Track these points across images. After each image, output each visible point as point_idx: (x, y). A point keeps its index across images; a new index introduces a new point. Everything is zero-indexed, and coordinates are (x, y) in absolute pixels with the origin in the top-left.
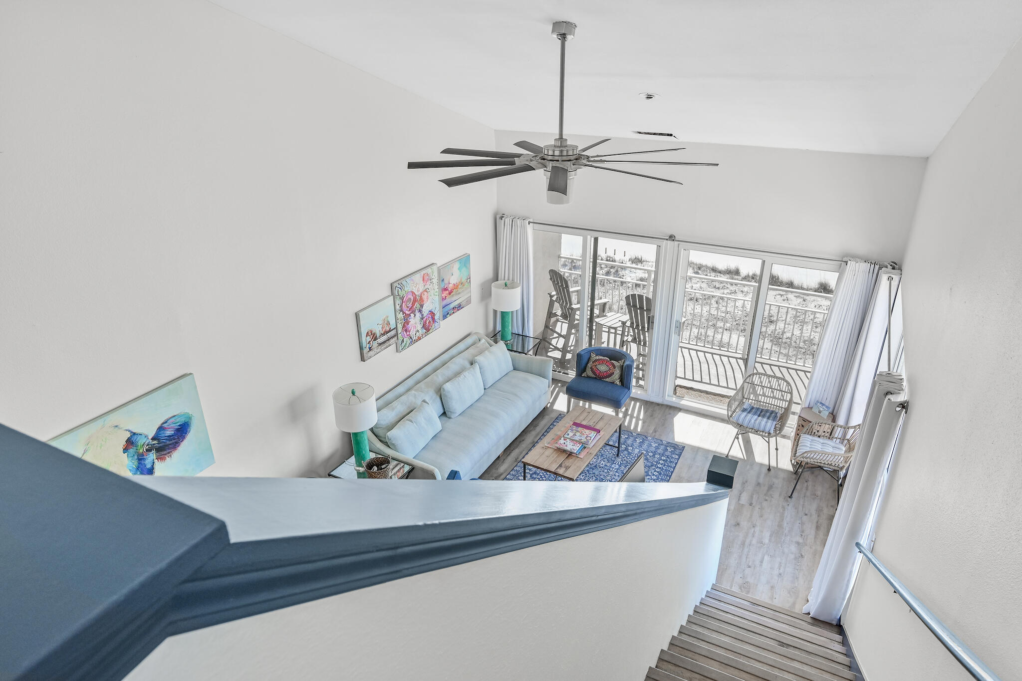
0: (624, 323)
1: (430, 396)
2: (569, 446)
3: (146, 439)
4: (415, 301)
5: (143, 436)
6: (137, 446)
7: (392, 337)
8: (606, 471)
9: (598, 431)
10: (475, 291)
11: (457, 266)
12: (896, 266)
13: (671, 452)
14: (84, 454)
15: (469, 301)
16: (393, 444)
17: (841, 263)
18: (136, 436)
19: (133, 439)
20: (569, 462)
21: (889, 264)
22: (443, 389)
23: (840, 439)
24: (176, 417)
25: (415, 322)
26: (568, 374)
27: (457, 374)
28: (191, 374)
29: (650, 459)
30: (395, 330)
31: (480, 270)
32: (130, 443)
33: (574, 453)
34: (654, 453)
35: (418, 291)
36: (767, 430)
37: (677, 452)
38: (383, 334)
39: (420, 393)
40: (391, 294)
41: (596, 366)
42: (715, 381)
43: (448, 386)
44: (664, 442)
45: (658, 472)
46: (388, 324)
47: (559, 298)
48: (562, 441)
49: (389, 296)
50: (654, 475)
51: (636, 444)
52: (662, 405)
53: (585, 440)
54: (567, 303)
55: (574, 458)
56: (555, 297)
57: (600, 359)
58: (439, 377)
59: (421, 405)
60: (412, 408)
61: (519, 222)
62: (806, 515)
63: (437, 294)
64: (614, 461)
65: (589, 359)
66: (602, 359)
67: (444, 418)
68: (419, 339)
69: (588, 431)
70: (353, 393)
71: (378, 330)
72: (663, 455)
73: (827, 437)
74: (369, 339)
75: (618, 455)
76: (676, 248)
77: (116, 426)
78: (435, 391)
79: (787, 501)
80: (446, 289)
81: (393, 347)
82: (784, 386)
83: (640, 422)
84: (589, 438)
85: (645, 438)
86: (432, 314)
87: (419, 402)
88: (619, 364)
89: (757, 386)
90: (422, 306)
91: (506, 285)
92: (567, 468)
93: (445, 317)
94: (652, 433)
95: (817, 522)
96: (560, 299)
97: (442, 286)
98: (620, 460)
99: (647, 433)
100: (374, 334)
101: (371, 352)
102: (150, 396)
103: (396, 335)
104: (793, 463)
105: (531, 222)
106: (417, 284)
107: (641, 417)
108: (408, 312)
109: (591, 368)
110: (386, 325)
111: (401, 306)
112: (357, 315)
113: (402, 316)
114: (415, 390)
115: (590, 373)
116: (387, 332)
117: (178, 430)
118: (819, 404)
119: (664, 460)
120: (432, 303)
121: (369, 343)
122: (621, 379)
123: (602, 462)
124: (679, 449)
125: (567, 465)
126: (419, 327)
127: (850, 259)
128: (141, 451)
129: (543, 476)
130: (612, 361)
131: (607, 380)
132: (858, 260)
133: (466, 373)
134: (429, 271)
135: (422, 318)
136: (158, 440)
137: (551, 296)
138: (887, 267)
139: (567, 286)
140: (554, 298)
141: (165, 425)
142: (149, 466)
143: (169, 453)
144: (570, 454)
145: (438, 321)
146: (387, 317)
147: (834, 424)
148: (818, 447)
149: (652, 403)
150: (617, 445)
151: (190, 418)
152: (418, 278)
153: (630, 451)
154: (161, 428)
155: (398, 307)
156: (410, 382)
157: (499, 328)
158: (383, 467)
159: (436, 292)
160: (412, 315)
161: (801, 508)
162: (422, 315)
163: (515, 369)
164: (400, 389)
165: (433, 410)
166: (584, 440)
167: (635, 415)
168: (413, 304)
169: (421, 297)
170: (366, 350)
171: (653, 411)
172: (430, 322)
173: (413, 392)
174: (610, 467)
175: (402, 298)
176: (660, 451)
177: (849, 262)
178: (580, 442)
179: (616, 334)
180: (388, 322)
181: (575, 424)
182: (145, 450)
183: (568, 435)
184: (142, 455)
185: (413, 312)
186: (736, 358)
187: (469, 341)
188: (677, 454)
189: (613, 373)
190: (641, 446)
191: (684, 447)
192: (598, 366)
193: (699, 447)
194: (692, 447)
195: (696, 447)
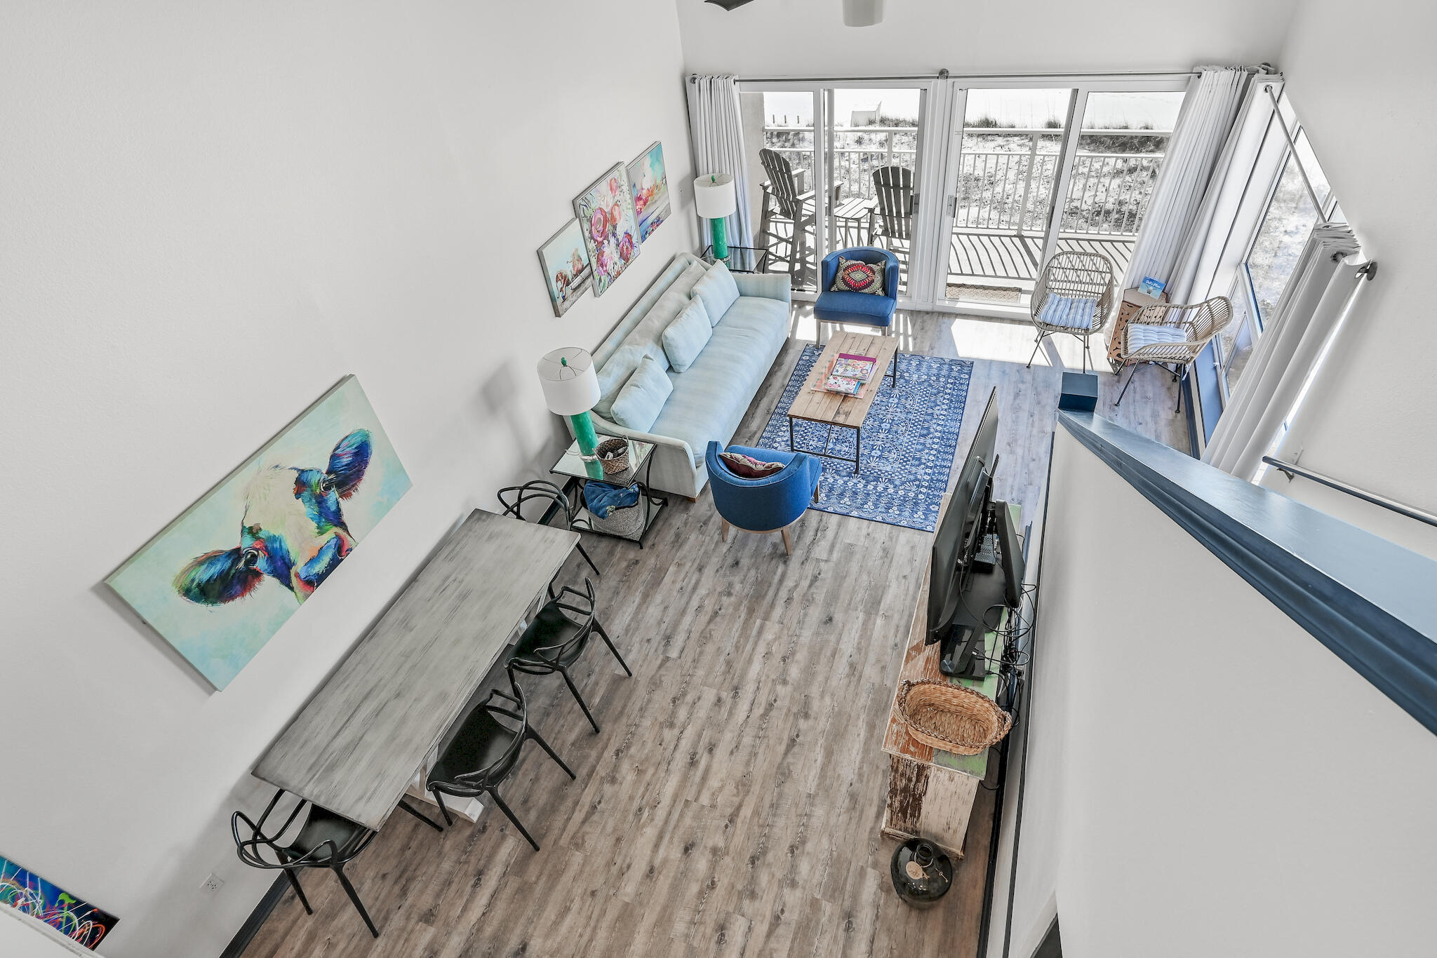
0: (871, 211)
1: (650, 348)
2: (843, 386)
3: (319, 474)
4: (606, 221)
5: (315, 472)
6: (310, 486)
7: (587, 278)
8: (884, 408)
9: (873, 360)
10: (673, 196)
11: (647, 161)
12: (1271, 69)
13: (958, 372)
14: (246, 511)
15: (668, 211)
16: (622, 420)
17: (1190, 77)
18: (305, 474)
19: (304, 478)
20: (847, 406)
21: (1260, 67)
22: (665, 336)
23: (1175, 323)
24: (349, 439)
25: (610, 251)
26: (805, 291)
27: (677, 314)
28: (351, 376)
29: (935, 384)
30: (589, 267)
31: (676, 165)
32: (301, 485)
33: (852, 394)
34: (938, 377)
35: (607, 206)
36: (1084, 326)
37: (966, 370)
38: (576, 276)
39: (636, 346)
40: (575, 217)
41: (848, 275)
42: (989, 271)
43: (670, 332)
44: (946, 360)
45: (948, 399)
46: (580, 259)
47: (777, 188)
48: (832, 381)
49: (573, 220)
50: (943, 404)
51: (913, 368)
53: (861, 375)
54: (788, 195)
55: (852, 400)
56: (771, 188)
57: (853, 265)
58: (655, 320)
59: (644, 363)
60: (632, 369)
61: (720, 82)
62: (1140, 424)
63: (630, 206)
64: (890, 394)
65: (838, 266)
66: (855, 265)
67: (672, 374)
68: (619, 274)
69: (861, 363)
70: (564, 363)
71: (569, 271)
72: (949, 377)
73: (1158, 323)
74: (560, 284)
75: (893, 386)
76: (950, 89)
77: (277, 466)
78: (654, 341)
79: (1114, 410)
80: (639, 198)
81: (590, 290)
82: (1101, 265)
83: (910, 339)
84: (864, 372)
85: (920, 358)
86: (628, 235)
87: (639, 359)
88: (878, 268)
89: (1068, 271)
90: (615, 227)
91: (713, 180)
92: (847, 414)
93: (643, 238)
94: (929, 351)
95: (1156, 431)
96: (778, 190)
97: (635, 194)
98: (897, 391)
99: (922, 351)
100: (565, 277)
101: (566, 303)
102: (307, 417)
103: (592, 273)
104: (1111, 361)
105: (737, 81)
106: (604, 196)
107: (910, 332)
108: (600, 239)
109: (843, 278)
110: (577, 262)
111: (591, 232)
112: (540, 254)
113: (594, 245)
114: (630, 344)
115: (842, 286)
116: (580, 271)
117: (356, 454)
118: (1148, 282)
119: (952, 384)
120: (626, 223)
121: (561, 290)
122: (884, 287)
123: (876, 398)
124: (966, 366)
125: (846, 410)
126: (616, 257)
127: (1206, 68)
128: (318, 491)
129: (808, 427)
130: (870, 265)
131: (866, 291)
132: (1216, 67)
133: (688, 311)
134: (615, 174)
135: (618, 245)
136: (335, 472)
137: (765, 188)
138: (1258, 71)
139: (788, 170)
140: (770, 190)
141: (338, 452)
142: (333, 508)
143: (353, 486)
144: (846, 396)
145: (636, 245)
146: (577, 250)
147: (1168, 305)
148: (1154, 338)
149: (919, 312)
151: (367, 436)
152: (604, 186)
153: (907, 378)
154: (334, 457)
155: (587, 234)
156: (618, 334)
157: (708, 241)
158: (620, 451)
159: (629, 204)
160: (606, 242)
161: (1132, 417)
162: (618, 240)
163: (741, 295)
164: (609, 346)
165: (659, 365)
166: (859, 375)
167: (901, 331)
168: (605, 226)
169: (612, 214)
170: (559, 301)
171: (923, 322)
172: (627, 248)
173: (626, 347)
174: (888, 402)
175: (590, 220)
176: (944, 372)
177: (1204, 73)
178: (854, 378)
179: (859, 228)
180: (579, 256)
181: (842, 356)
182: (323, 490)
183: (837, 371)
184: (321, 496)
185: (606, 238)
186: (1010, 237)
187: (677, 266)
188: (966, 373)
189: (873, 281)
190: (918, 370)
191: (972, 363)
192: (852, 275)
193: (991, 360)
194: (983, 361)
195: (988, 360)
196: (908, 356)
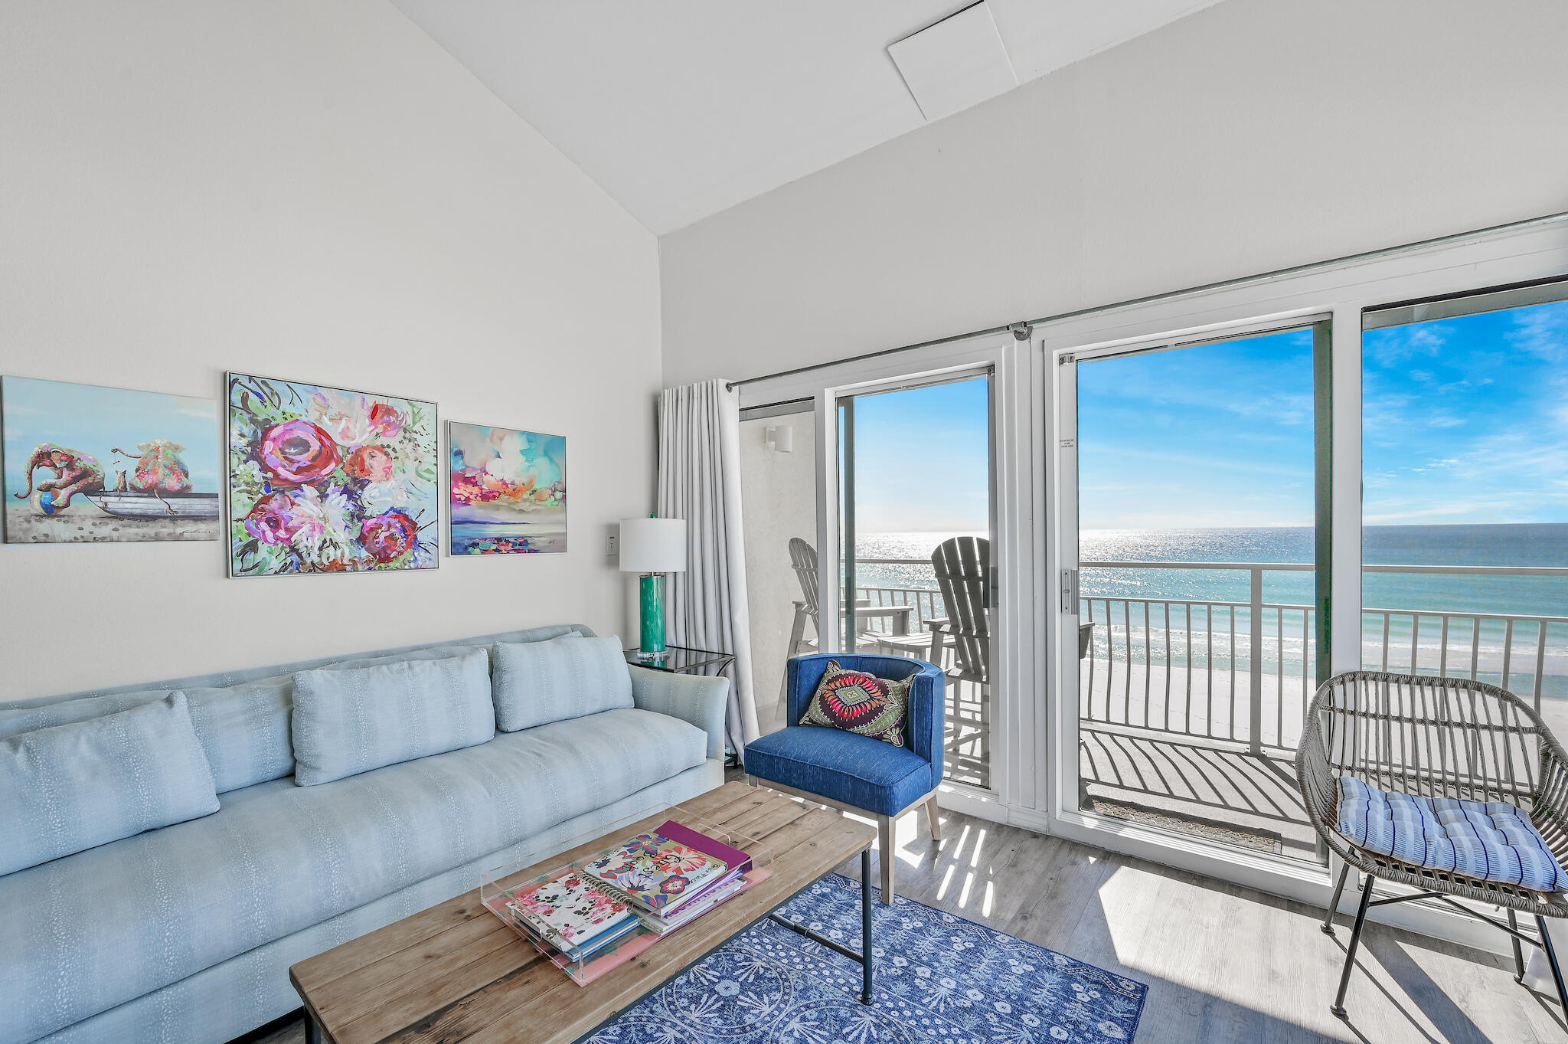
0: (935, 626)
4: (327, 455)
7: (195, 517)
11: (519, 447)
13: (1091, 1008)
25: (322, 514)
34: (1020, 1005)
37: (1120, 1010)
41: (834, 691)
44: (1056, 958)
46: (179, 469)
52: (1048, 837)
53: (655, 891)
57: (848, 678)
63: (431, 477)
64: (844, 1023)
65: (821, 676)
66: (852, 678)
69: (689, 858)
71: (114, 469)
72: (1055, 1018)
75: (865, 1000)
80: (469, 480)
85: (983, 939)
88: (899, 689)
90: (358, 482)
94: (1014, 920)
98: (868, 1019)
99: (993, 919)
100: (87, 473)
101: (55, 522)
106: (341, 414)
108: (289, 475)
109: (823, 702)
110: (162, 470)
111: (256, 446)
113: (256, 472)
115: (819, 715)
121: (49, 490)
122: (906, 729)
124: (1125, 999)
126: (340, 533)
130: (882, 682)
131: (863, 729)
145: (431, 549)
149: (1017, 830)
150: (856, 944)
152: (348, 401)
153: (922, 985)
159: (430, 472)
160: (309, 490)
162: (361, 508)
166: (649, 890)
169: (357, 456)
170: (24, 507)
171: (1021, 851)
172: (392, 538)
175: (264, 425)
178: (624, 897)
180: (179, 463)
183: (604, 863)
185: (316, 484)
188: (1120, 1022)
189: (881, 709)
190: (964, 967)
191: (1143, 989)
192: (840, 693)
193: (1207, 995)
194: (1182, 993)
195: (1198, 992)
196: (951, 920)
